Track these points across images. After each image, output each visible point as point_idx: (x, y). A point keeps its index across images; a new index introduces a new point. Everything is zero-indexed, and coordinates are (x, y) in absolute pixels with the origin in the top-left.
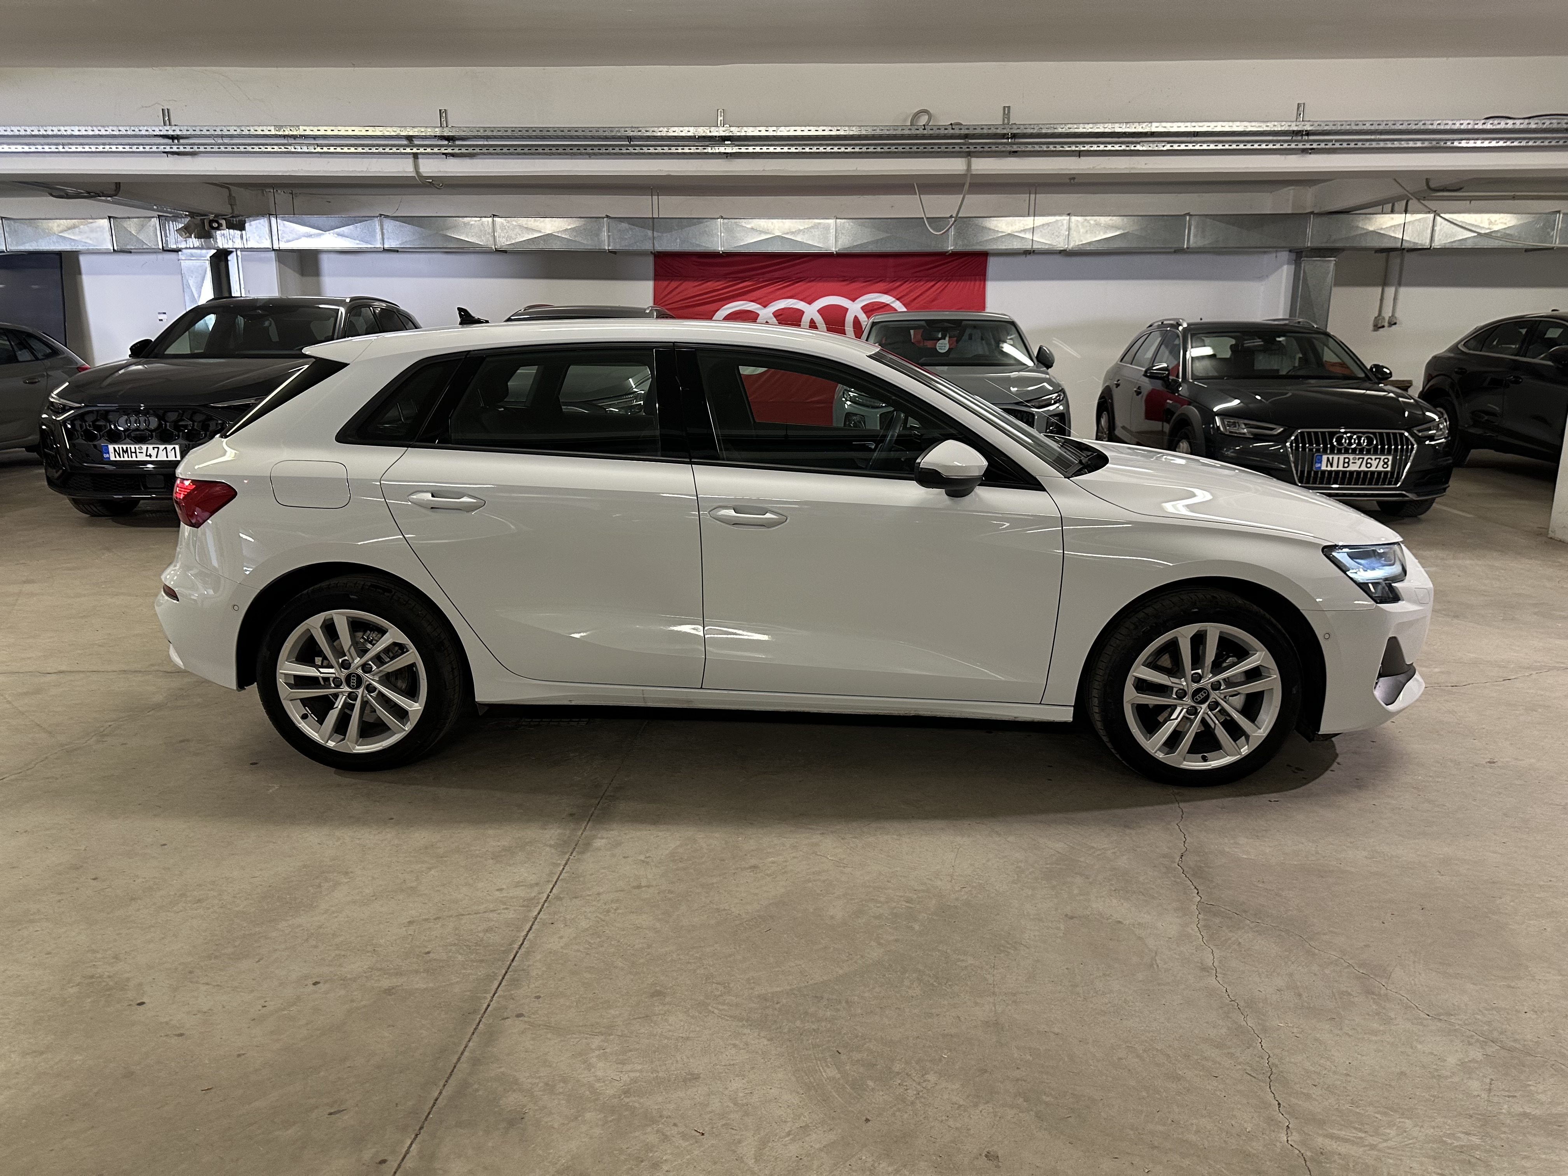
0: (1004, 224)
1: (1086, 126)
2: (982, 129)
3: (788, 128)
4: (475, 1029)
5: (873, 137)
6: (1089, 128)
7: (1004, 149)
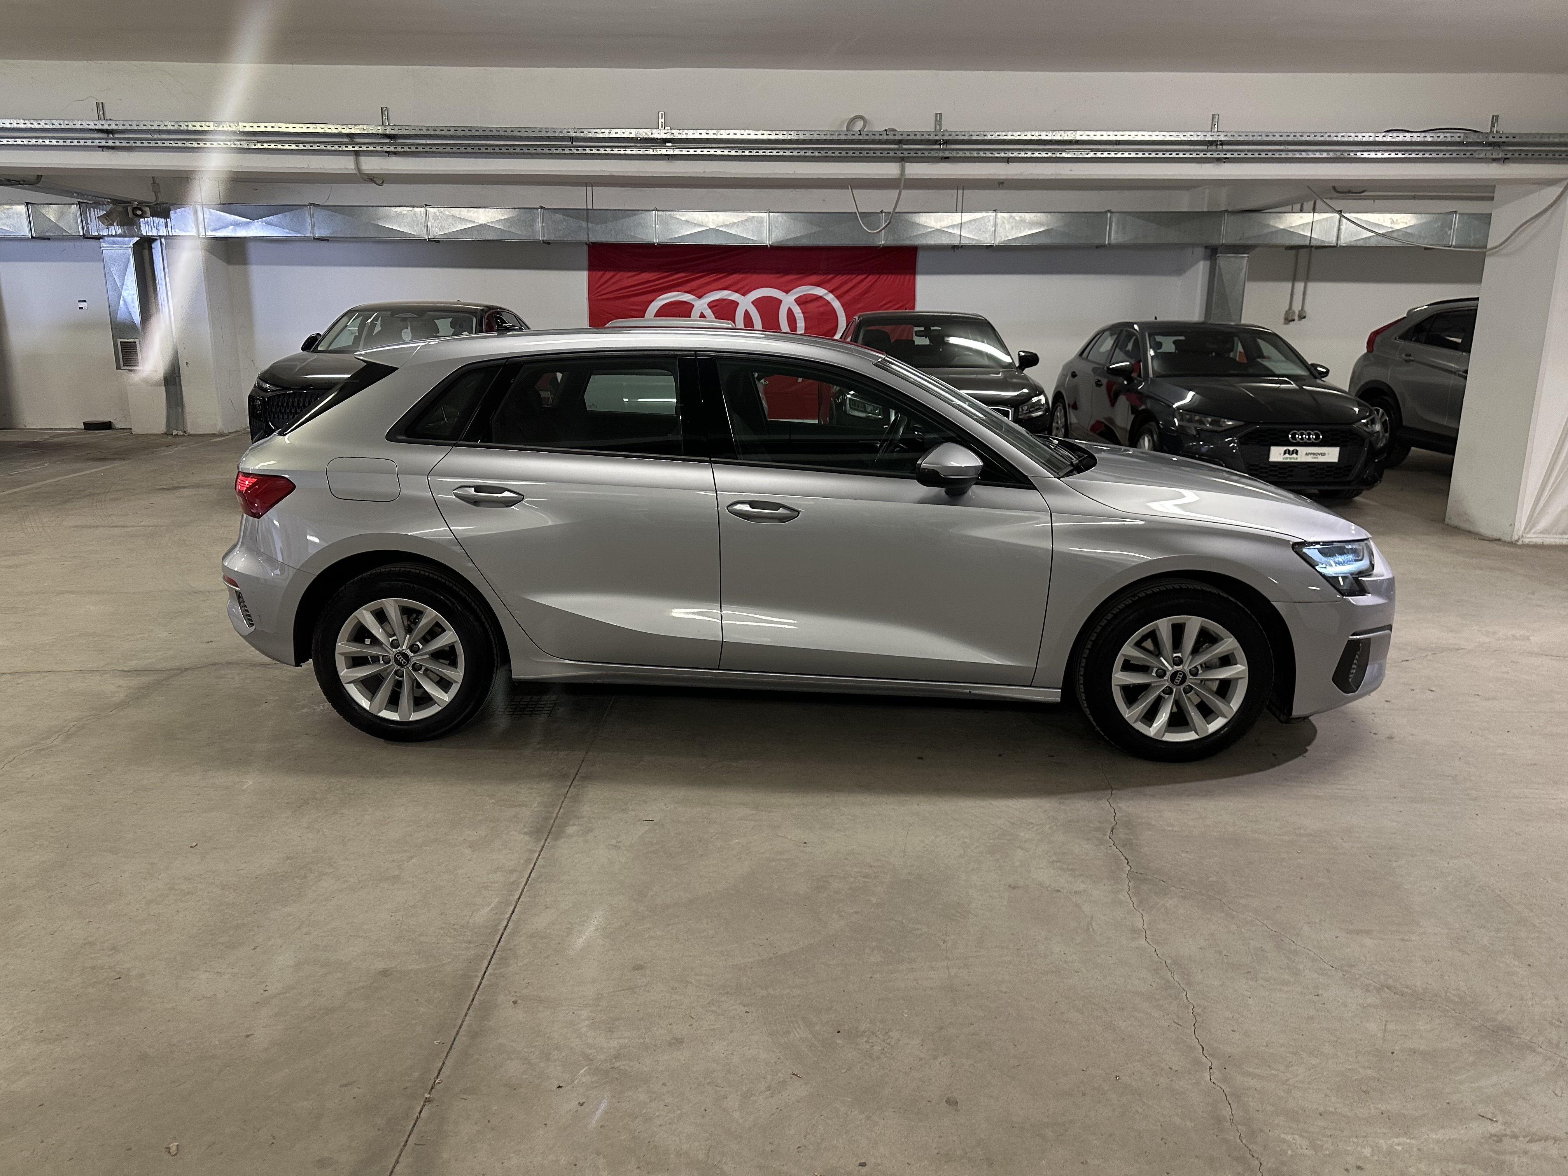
0: (933, 220)
1: (1014, 133)
2: (916, 135)
3: (728, 132)
4: (470, 1005)
5: (811, 142)
6: (1016, 136)
7: (936, 155)
